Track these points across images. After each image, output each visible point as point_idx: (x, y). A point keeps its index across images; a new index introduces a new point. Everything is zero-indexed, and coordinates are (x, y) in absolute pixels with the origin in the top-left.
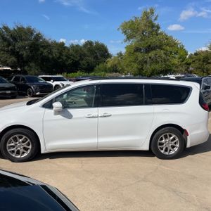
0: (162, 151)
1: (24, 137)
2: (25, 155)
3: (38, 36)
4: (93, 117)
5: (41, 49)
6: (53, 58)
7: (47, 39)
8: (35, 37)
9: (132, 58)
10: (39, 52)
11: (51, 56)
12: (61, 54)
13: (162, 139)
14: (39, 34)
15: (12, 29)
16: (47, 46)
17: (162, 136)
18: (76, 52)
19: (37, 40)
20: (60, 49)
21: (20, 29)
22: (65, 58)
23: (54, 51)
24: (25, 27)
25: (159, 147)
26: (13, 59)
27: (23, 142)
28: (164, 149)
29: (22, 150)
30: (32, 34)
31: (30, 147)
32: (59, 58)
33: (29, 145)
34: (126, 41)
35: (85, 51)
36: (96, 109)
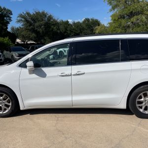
0: (141, 110)
1: (5, 95)
2: (7, 111)
3: (50, 18)
4: (66, 76)
5: (52, 27)
6: (61, 32)
7: (56, 19)
8: (48, 19)
9: (116, 25)
10: (51, 29)
11: (59, 31)
12: (66, 29)
13: (141, 97)
14: (51, 16)
15: (32, 14)
16: (56, 24)
17: (142, 94)
18: (77, 27)
19: (49, 20)
20: (66, 26)
21: (38, 13)
22: (69, 32)
23: (61, 27)
24: (41, 11)
25: (137, 105)
26: (34, 35)
27: (4, 99)
28: (143, 107)
29: (3, 107)
30: (46, 16)
31: (10, 104)
32: (65, 32)
33: (9, 102)
34: (111, 11)
35: (84, 26)
36: (69, 67)
